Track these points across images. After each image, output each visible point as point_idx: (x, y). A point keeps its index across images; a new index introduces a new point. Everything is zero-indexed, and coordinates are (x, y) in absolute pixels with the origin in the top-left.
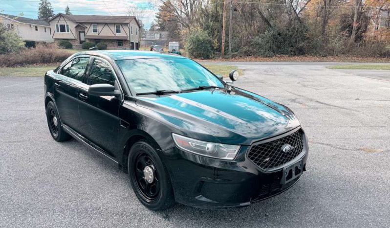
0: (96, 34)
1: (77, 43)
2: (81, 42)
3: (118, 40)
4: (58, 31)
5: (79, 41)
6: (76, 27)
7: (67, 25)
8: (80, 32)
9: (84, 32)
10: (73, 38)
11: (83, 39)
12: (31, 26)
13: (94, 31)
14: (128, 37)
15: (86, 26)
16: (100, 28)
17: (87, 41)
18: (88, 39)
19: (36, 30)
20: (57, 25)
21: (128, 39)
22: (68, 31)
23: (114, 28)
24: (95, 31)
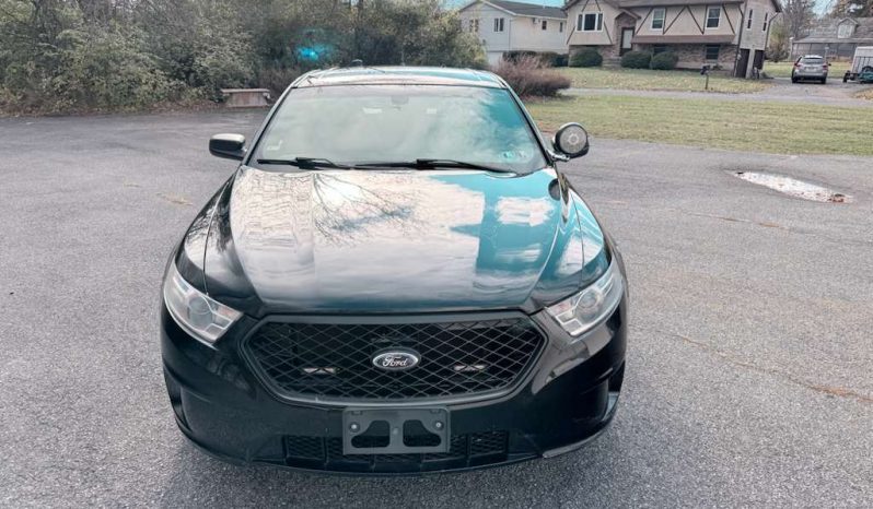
0: (659, 32)
1: (614, 55)
2: (623, 51)
3: (708, 45)
4: (579, 29)
5: (618, 48)
6: (616, 18)
7: (601, 16)
8: (624, 29)
9: (633, 29)
10: (608, 43)
11: (627, 45)
12: (534, 20)
13: (654, 27)
14: (733, 37)
15: (639, 14)
16: (670, 18)
17: (637, 49)
18: (640, 44)
19: (544, 28)
20: (580, 16)
21: (736, 42)
22: (599, 28)
23: (702, 17)
24: (657, 25)
